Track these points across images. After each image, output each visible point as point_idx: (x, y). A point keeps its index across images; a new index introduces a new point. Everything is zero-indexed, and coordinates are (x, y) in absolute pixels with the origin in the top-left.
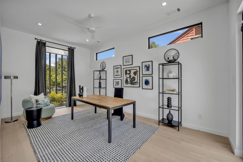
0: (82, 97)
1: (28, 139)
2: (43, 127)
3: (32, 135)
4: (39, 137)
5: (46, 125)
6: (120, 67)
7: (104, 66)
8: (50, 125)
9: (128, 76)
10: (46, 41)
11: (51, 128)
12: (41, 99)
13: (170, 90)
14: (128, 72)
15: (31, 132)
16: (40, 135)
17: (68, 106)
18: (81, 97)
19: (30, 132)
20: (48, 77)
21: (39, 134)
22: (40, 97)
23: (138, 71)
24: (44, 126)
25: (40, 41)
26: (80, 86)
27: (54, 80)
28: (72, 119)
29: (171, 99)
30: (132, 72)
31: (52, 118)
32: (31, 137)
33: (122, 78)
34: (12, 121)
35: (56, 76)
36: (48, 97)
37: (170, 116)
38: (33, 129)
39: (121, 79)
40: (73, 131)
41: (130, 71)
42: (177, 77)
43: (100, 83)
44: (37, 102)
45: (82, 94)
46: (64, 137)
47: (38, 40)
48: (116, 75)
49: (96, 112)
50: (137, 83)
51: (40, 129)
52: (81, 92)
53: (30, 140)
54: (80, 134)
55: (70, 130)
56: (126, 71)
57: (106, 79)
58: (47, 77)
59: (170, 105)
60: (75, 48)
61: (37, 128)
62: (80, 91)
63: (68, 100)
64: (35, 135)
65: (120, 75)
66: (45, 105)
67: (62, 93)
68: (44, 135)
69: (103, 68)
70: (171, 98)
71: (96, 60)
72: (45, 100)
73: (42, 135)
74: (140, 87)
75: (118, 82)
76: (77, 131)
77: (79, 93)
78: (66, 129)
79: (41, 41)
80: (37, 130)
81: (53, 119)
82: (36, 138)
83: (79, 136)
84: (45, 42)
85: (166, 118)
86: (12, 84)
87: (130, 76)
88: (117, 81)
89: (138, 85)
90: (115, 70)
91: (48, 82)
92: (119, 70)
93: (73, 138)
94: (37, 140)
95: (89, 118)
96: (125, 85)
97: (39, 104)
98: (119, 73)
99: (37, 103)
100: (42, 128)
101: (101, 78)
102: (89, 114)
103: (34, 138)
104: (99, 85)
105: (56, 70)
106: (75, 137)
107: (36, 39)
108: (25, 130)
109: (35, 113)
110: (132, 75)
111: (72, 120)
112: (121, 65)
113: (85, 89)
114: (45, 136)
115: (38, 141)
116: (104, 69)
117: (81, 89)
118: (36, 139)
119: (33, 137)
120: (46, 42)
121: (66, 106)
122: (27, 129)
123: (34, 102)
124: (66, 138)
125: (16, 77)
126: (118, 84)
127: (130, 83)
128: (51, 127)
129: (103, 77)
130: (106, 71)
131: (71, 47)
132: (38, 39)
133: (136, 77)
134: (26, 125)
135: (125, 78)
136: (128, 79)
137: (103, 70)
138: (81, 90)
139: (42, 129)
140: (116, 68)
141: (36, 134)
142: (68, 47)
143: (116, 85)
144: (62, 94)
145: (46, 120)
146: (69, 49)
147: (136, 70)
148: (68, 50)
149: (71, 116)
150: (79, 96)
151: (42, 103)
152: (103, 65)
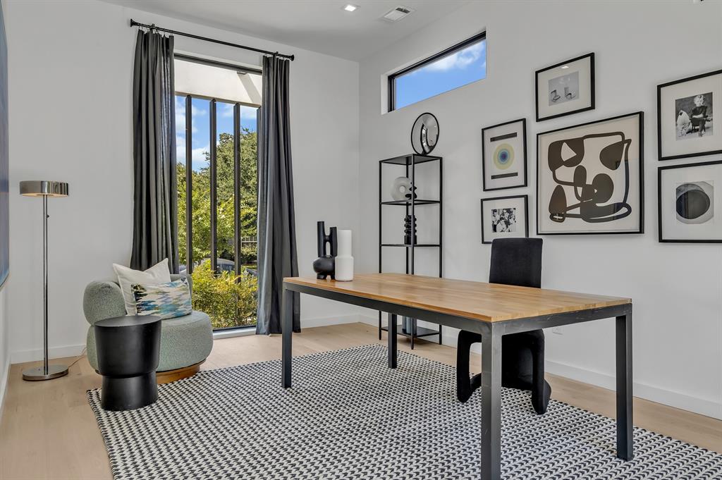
0: (333, 278)
1: (103, 453)
2: (166, 411)
3: (121, 438)
4: (145, 450)
5: (175, 403)
6: (518, 128)
7: (432, 138)
8: (191, 404)
9: (567, 174)
10: (172, 32)
11: (196, 418)
12: (157, 285)
14: (567, 153)
15: (116, 425)
16: (149, 441)
17: (264, 328)
18: (325, 278)
19: (112, 426)
20: (184, 209)
21: (147, 437)
22: (153, 274)
23: (629, 141)
24: (168, 403)
25: (151, 29)
26: (321, 225)
27: (207, 224)
28: (287, 383)
30: (593, 149)
31: (199, 374)
32: (116, 448)
33: (530, 191)
34: (47, 377)
35: (215, 204)
36: (183, 280)
38: (126, 413)
39: (526, 197)
40: (293, 437)
41: (577, 145)
43: (410, 222)
44: (138, 295)
45: (331, 264)
46: (255, 463)
47: (141, 28)
48: (493, 177)
49: (393, 364)
50: (624, 210)
51: (152, 414)
52: (325, 253)
53: (111, 457)
54: (326, 454)
55: (280, 433)
56: (555, 148)
57: (441, 202)
58: (180, 209)
60: (292, 58)
61: (138, 412)
62: (321, 251)
63: (265, 303)
64: (131, 440)
65: (516, 174)
66: (170, 314)
67: (239, 273)
68: (168, 441)
69: (425, 144)
71: (391, 108)
72: (171, 289)
73: (160, 443)
74: (641, 231)
75: (509, 211)
76: (313, 438)
77: (316, 258)
78: (261, 425)
79: (154, 32)
80: (138, 419)
81: (205, 380)
82: (136, 453)
83: (325, 465)
84: (167, 35)
86: (48, 216)
87: (581, 174)
88: (501, 205)
89: (631, 223)
90: (493, 149)
91: (182, 231)
92: (515, 145)
93: (298, 473)
94: (138, 461)
95: (365, 388)
96: (548, 225)
97: (145, 304)
98: (516, 164)
99: (137, 300)
100: (158, 412)
101: (415, 196)
102: (361, 372)
103: (127, 453)
104: (408, 232)
105: (214, 186)
106: (305, 466)
107: (133, 23)
108: (93, 416)
109: (134, 344)
110: (593, 166)
111: (286, 387)
112: (524, 120)
113: (345, 238)
114: (172, 447)
115: (141, 468)
116: (427, 150)
117: (328, 239)
118: (133, 457)
119: (124, 445)
120: (173, 35)
121: (255, 329)
122: (102, 411)
123: (127, 295)
124: (262, 469)
125: (63, 189)
126: (507, 223)
127: (577, 211)
128: (197, 410)
129: (427, 189)
130: (441, 159)
131: (276, 54)
132: (143, 25)
133: (617, 176)
134: (97, 394)
135: (548, 188)
136: (569, 191)
137: (424, 157)
138: (328, 244)
139: (161, 417)
140: (493, 140)
141: (137, 435)
142: (264, 54)
143: (495, 230)
144: (239, 280)
145: (176, 383)
146: (266, 61)
147: (618, 139)
148: (261, 68)
149: (279, 372)
150: (316, 274)
151: (158, 303)
152: (424, 132)
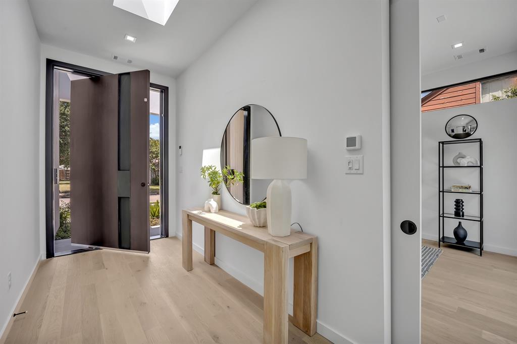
13: (462, 187)
29: (463, 202)
37: (461, 232)
42: (477, 164)
59: (461, 213)
70: (463, 200)
85: (454, 237)
